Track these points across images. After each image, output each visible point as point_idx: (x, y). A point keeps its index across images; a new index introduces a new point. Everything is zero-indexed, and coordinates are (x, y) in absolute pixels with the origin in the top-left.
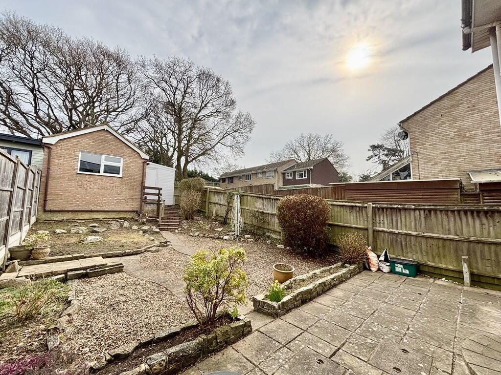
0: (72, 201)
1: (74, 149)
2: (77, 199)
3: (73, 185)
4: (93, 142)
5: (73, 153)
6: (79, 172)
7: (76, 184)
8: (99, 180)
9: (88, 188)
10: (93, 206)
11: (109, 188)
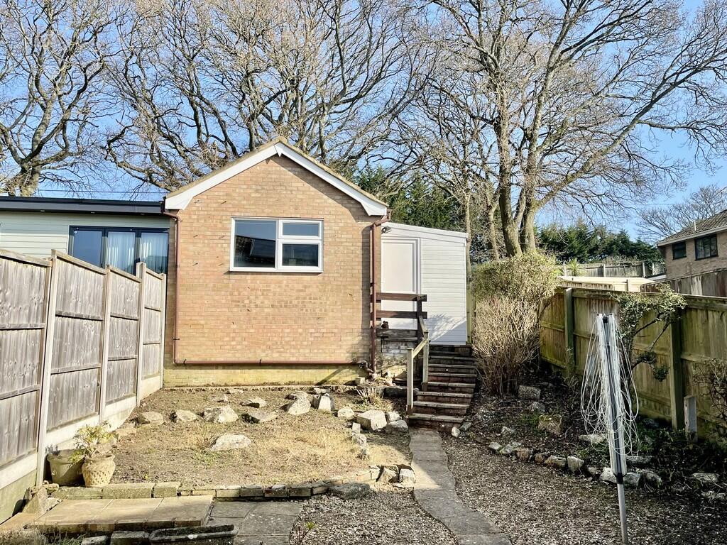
0: (222, 339)
1: (221, 213)
2: (232, 335)
3: (224, 301)
4: (257, 191)
5: (220, 225)
6: (233, 269)
7: (229, 298)
8: (273, 286)
9: (252, 305)
10: (264, 351)
11: (295, 302)
